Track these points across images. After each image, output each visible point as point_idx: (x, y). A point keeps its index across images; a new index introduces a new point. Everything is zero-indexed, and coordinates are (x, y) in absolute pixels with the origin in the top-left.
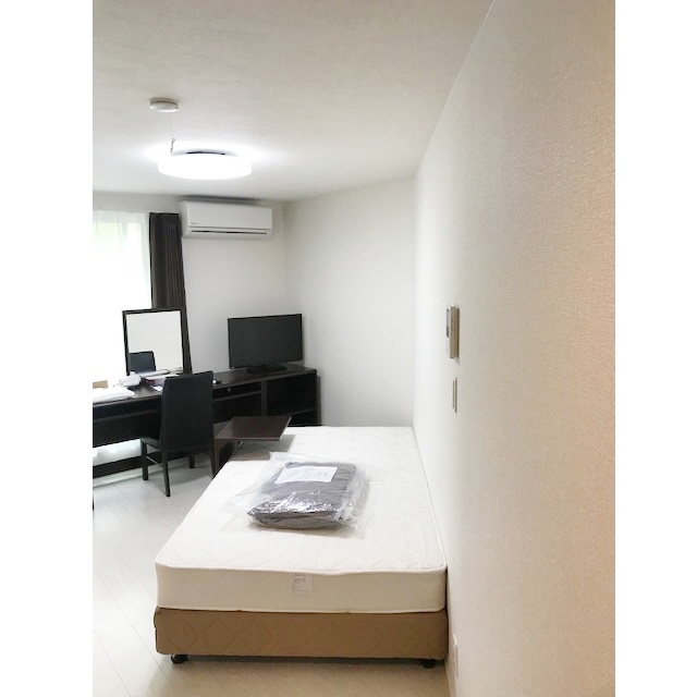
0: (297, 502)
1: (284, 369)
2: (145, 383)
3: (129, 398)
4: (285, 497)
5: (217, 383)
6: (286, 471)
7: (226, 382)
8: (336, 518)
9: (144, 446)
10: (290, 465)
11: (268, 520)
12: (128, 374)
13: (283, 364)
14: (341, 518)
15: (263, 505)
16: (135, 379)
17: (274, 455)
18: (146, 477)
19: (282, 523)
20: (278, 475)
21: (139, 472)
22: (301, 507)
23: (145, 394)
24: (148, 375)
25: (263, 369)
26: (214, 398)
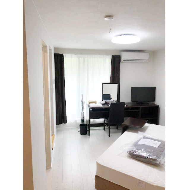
0: (144, 152)
1: (148, 104)
2: (106, 103)
3: (101, 107)
4: (140, 150)
5: (126, 106)
6: (143, 140)
7: (129, 106)
8: (158, 163)
9: (104, 121)
10: (144, 137)
11: (134, 156)
12: (102, 100)
13: (148, 102)
14: (159, 163)
15: (133, 150)
16: (104, 102)
17: (140, 132)
18: (104, 129)
19: (138, 158)
20: (139, 140)
21: (103, 128)
22: (145, 155)
23: (106, 106)
24: (108, 101)
25: (141, 103)
26: (125, 110)
